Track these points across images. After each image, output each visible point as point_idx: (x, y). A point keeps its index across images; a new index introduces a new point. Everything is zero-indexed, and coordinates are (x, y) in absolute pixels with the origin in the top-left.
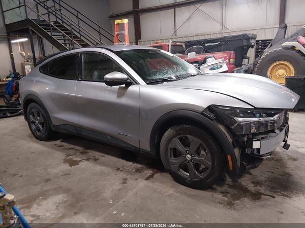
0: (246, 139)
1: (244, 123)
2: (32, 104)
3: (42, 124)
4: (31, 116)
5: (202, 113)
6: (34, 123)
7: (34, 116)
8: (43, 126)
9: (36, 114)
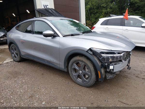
0: (106, 64)
1: (106, 57)
2: (13, 44)
3: (17, 54)
4: (12, 50)
5: (87, 52)
6: (13, 53)
7: (13, 50)
8: (17, 55)
9: (14, 50)
